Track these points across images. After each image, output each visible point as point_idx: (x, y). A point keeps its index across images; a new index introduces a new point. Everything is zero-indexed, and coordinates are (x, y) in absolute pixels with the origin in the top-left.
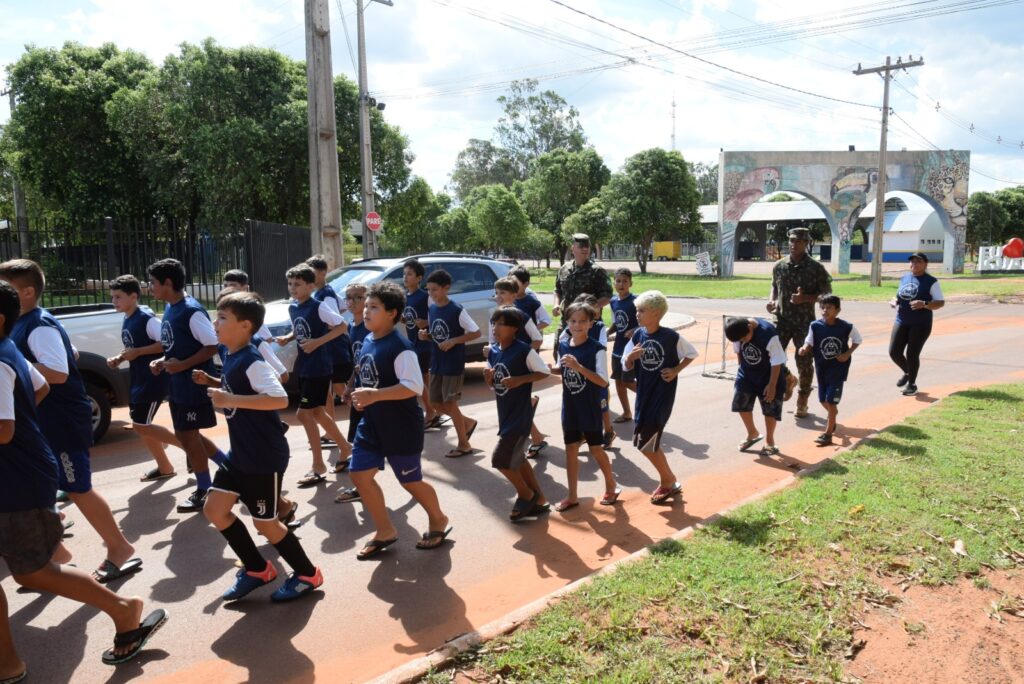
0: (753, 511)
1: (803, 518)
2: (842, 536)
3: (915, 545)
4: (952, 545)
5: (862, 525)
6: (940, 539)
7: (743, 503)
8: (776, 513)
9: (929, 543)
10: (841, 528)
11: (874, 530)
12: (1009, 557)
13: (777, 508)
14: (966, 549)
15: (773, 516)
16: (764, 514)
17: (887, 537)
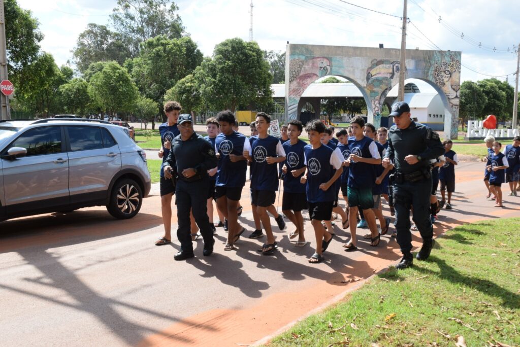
0: (316, 321)
1: (352, 325)
2: (381, 337)
3: (431, 341)
4: (456, 340)
5: (394, 328)
6: (448, 336)
7: (309, 315)
8: (333, 322)
9: (441, 340)
10: (381, 331)
11: (403, 332)
13: (333, 318)
14: (465, 343)
15: (331, 324)
16: (323, 323)
17: (412, 336)
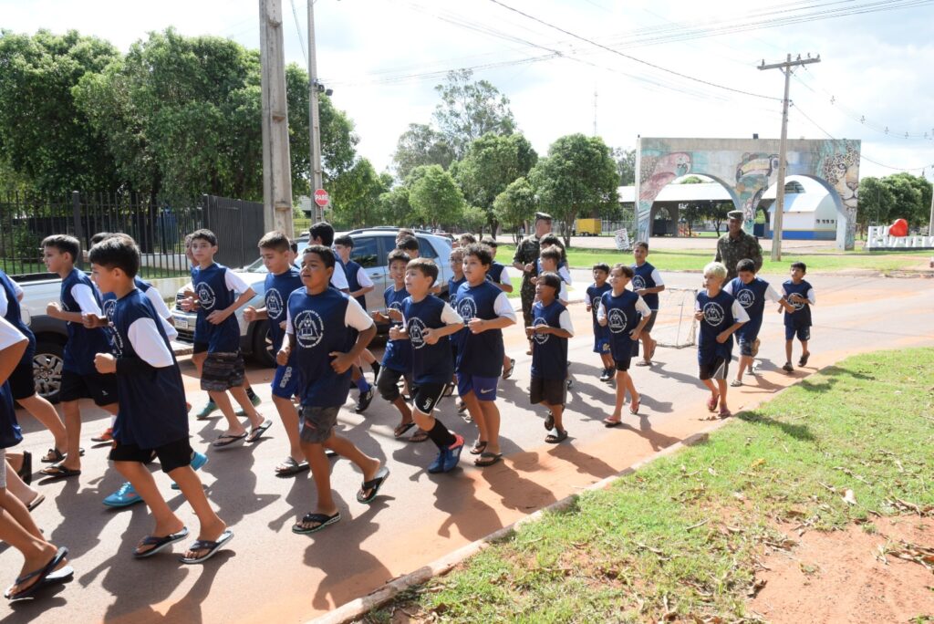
0: (665, 464)
1: (710, 470)
2: (745, 486)
3: (810, 494)
4: (843, 494)
5: (763, 476)
6: (833, 489)
8: (686, 465)
9: (823, 493)
10: (744, 479)
11: (773, 481)
12: (894, 505)
13: (687, 461)
14: (855, 498)
15: (683, 468)
16: (675, 466)
17: (785, 487)
